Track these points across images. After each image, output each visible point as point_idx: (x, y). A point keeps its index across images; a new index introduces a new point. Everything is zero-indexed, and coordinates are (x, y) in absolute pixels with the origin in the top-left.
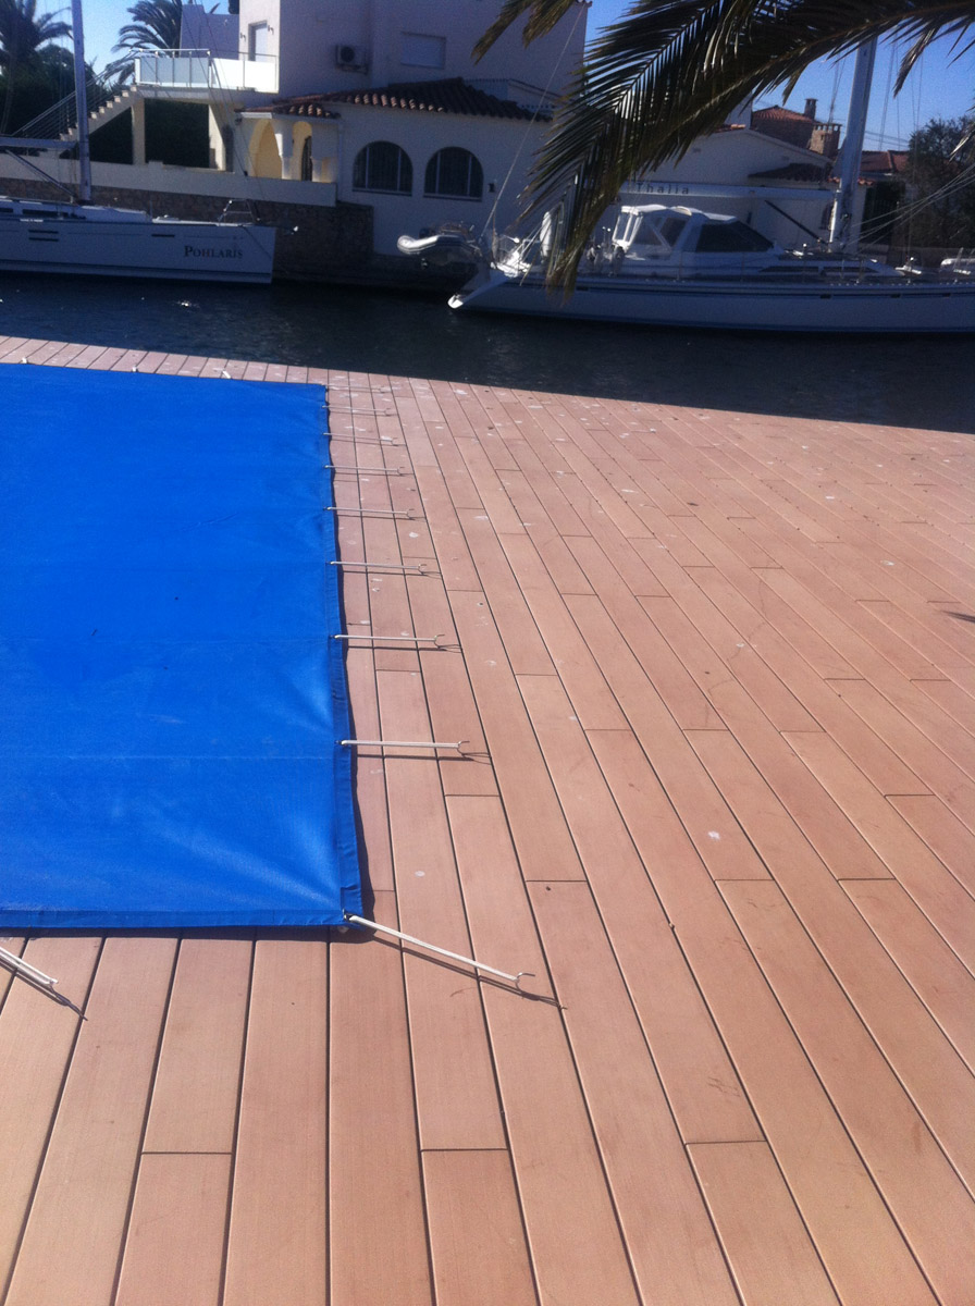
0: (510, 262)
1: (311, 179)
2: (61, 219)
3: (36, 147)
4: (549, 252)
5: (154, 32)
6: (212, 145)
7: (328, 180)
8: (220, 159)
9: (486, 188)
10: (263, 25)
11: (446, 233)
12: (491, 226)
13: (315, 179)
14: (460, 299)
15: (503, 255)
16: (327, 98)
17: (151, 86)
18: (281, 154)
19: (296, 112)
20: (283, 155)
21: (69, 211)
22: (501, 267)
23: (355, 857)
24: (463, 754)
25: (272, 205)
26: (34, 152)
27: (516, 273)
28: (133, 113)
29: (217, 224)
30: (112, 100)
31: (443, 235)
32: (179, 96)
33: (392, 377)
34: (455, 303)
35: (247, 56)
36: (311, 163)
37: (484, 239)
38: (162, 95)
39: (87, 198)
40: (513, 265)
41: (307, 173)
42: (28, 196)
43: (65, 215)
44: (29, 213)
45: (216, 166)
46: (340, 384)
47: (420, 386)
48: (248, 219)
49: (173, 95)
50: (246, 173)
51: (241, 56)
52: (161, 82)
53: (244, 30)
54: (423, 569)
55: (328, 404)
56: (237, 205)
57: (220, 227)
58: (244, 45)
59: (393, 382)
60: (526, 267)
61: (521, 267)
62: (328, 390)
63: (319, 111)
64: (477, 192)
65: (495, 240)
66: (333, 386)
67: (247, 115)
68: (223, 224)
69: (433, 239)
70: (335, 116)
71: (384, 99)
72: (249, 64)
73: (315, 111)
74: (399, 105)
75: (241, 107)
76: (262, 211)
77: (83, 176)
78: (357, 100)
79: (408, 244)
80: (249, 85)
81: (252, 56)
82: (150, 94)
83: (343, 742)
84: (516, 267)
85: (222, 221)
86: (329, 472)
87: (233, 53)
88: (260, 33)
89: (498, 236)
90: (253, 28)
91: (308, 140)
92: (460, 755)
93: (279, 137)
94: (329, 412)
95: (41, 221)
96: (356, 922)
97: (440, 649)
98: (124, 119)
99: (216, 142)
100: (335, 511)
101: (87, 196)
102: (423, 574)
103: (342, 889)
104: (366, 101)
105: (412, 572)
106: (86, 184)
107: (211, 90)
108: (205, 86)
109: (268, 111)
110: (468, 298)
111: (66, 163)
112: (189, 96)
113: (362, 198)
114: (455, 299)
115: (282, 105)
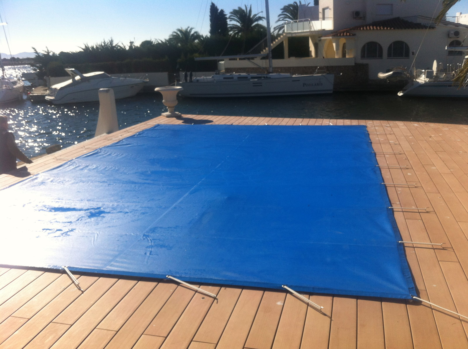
0: (421, 78)
1: (345, 56)
2: (263, 79)
3: (253, 57)
4: (436, 74)
5: (289, 15)
6: (311, 49)
7: (352, 56)
8: (313, 54)
9: (411, 54)
10: (327, 8)
11: (396, 70)
12: (413, 67)
13: (347, 57)
14: (402, 92)
15: (419, 76)
16: (351, 30)
17: (290, 33)
18: (335, 49)
19: (340, 35)
20: (336, 50)
21: (265, 76)
22: (418, 80)
23: (411, 278)
24: (443, 248)
25: (332, 67)
26: (253, 58)
27: (424, 82)
28: (284, 42)
29: (314, 75)
30: (277, 39)
31: (395, 71)
32: (299, 35)
33: (389, 121)
34: (400, 94)
35: (322, 19)
36: (345, 51)
37: (411, 71)
38: (294, 35)
39: (271, 71)
40: (422, 79)
41: (344, 55)
42: (252, 72)
43: (264, 77)
44: (253, 78)
45: (312, 56)
46: (371, 125)
47: (401, 124)
48: (324, 72)
49: (297, 35)
50: (324, 57)
51: (320, 19)
52: (293, 31)
53: (321, 10)
54: (416, 185)
55: (368, 131)
56: (321, 68)
57: (315, 76)
58: (321, 16)
59: (390, 123)
60: (427, 80)
61: (425, 80)
62: (367, 127)
63: (348, 34)
64: (407, 55)
65: (415, 71)
66: (368, 125)
67: (323, 38)
68: (316, 75)
69: (391, 73)
70: (354, 35)
71: (371, 27)
72: (323, 21)
73: (347, 34)
74: (377, 29)
75: (320, 36)
76: (329, 69)
77: (270, 64)
78: (362, 29)
79: (381, 75)
80: (323, 28)
81: (324, 18)
82: (290, 35)
83: (400, 242)
84: (424, 80)
85: (316, 74)
86: (374, 154)
87: (317, 19)
88: (326, 11)
89: (416, 69)
90: (324, 10)
91: (344, 44)
92: (442, 248)
93: (334, 44)
94: (369, 134)
95: (257, 80)
96: (415, 299)
97: (427, 212)
98: (281, 44)
99: (312, 48)
100: (379, 167)
101: (271, 70)
102: (416, 187)
103: (409, 288)
104: (365, 28)
105: (412, 186)
106: (271, 67)
107: (311, 32)
108: (308, 30)
109: (331, 36)
110: (405, 92)
111: (264, 61)
112: (303, 34)
113: (365, 61)
114: (400, 93)
115: (335, 33)
